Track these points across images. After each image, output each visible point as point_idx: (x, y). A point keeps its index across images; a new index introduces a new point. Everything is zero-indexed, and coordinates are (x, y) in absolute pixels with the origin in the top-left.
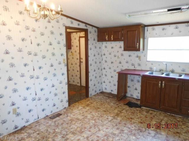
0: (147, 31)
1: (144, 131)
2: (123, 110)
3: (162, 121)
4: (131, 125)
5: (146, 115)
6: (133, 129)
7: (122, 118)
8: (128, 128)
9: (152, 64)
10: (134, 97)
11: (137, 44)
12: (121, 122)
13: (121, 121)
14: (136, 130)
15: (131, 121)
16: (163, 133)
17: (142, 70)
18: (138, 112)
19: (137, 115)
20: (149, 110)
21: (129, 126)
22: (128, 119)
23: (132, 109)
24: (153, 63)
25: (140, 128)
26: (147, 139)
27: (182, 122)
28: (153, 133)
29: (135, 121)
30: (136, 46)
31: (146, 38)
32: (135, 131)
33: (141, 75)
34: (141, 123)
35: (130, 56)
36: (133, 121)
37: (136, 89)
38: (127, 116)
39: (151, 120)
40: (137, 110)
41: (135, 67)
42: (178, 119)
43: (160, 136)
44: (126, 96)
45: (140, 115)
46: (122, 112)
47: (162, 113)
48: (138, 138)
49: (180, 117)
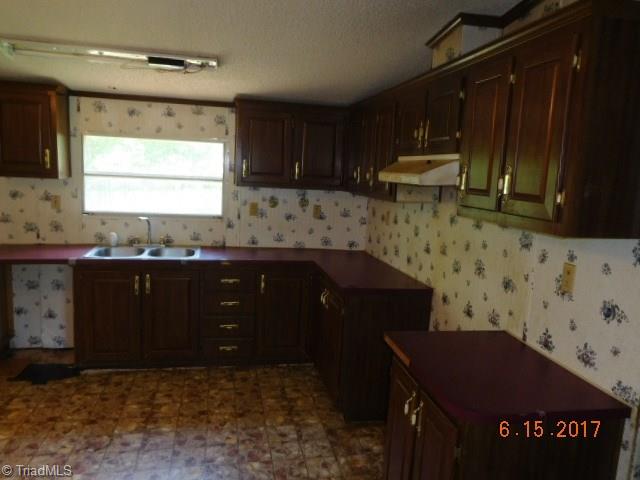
0: (79, 110)
1: (107, 443)
2: (11, 400)
3: (154, 395)
4: (56, 442)
5: (104, 394)
6: (66, 451)
7: (13, 432)
8: (48, 457)
9: (103, 223)
10: (45, 346)
11: (44, 154)
12: (13, 447)
13: (11, 441)
14: (78, 451)
15: (53, 429)
16: (164, 429)
17: (67, 246)
18: (72, 391)
19: (72, 403)
20: (110, 374)
21: (52, 449)
22: (39, 424)
23: (46, 387)
24: (105, 218)
25: (92, 440)
26: (123, 464)
27: (206, 382)
28: (136, 440)
29: (68, 425)
30: (43, 159)
31: (75, 136)
32: (75, 457)
33: (70, 263)
34: (93, 422)
35: (14, 195)
36: (59, 425)
37: (51, 315)
38: (32, 418)
39: (124, 403)
40: (68, 386)
41: (41, 236)
42: (197, 378)
43: (158, 440)
44: (11, 346)
45: (79, 399)
46: (10, 407)
47: (148, 374)
48: (90, 475)
49: (201, 371)
